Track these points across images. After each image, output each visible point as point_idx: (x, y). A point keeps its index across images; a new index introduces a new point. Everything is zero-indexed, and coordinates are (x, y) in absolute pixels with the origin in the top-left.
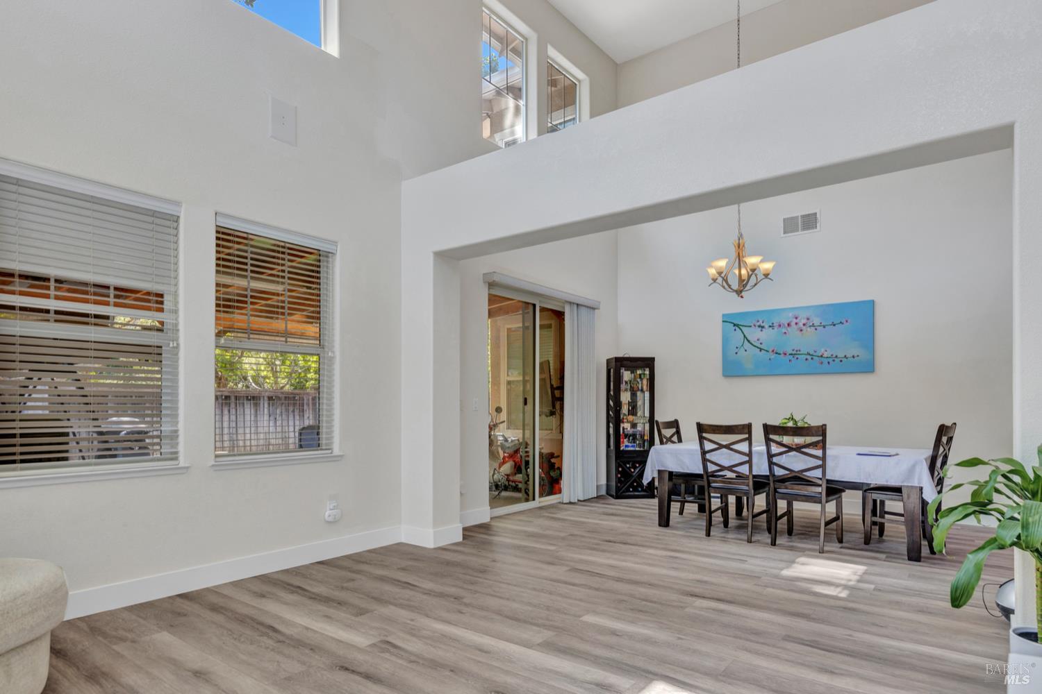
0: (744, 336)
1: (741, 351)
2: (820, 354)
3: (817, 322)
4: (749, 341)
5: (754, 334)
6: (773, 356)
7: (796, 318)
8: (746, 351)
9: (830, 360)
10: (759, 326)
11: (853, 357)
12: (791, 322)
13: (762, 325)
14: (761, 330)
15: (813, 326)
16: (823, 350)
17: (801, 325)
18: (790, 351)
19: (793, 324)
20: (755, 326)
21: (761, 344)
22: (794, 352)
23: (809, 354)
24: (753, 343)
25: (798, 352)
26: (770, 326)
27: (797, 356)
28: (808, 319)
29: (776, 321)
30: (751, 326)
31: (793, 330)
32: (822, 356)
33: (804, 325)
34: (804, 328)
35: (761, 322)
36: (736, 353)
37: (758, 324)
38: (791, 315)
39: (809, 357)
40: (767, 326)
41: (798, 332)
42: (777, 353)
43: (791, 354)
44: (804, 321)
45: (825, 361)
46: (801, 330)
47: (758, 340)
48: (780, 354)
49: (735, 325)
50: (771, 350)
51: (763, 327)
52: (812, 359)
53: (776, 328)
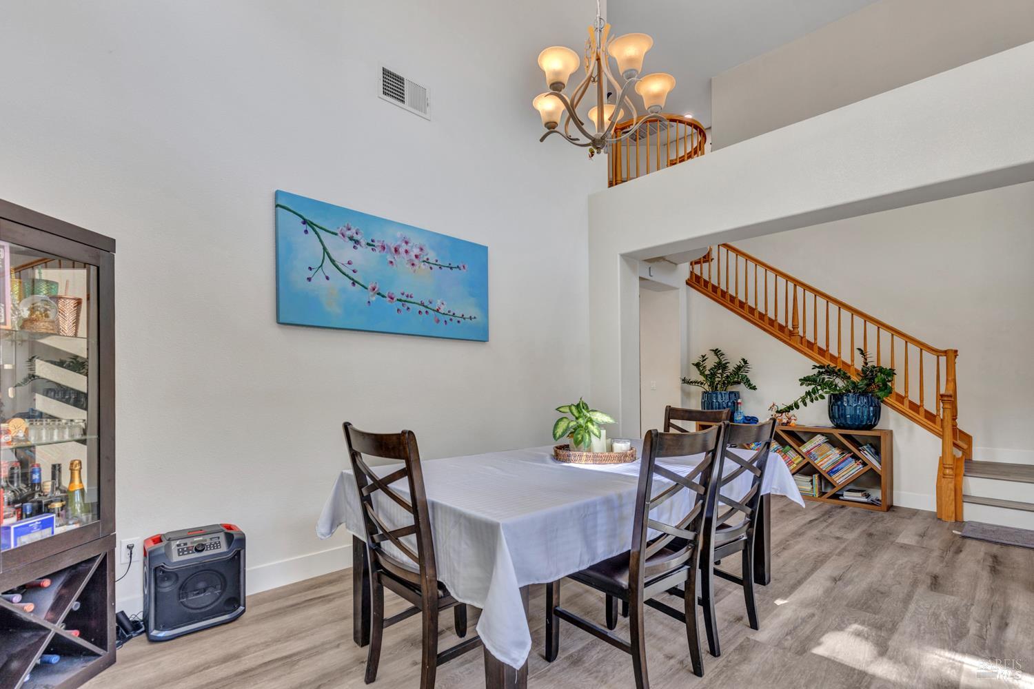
0: (325, 249)
1: (319, 279)
2: (436, 308)
3: (432, 256)
4: (332, 261)
5: (343, 252)
6: (374, 298)
7: (407, 243)
8: (327, 278)
9: (447, 318)
10: (351, 238)
11: (471, 318)
12: (399, 246)
13: (356, 237)
14: (354, 247)
15: (427, 261)
16: (439, 302)
17: (412, 255)
18: (398, 296)
19: (402, 250)
20: (343, 235)
21: (354, 271)
22: (404, 298)
23: (422, 304)
24: (340, 266)
25: (409, 299)
26: (368, 244)
27: (408, 304)
28: (421, 249)
29: (378, 238)
30: (336, 234)
31: (402, 260)
32: (438, 311)
33: (417, 256)
34: (416, 261)
35: (353, 231)
36: (309, 279)
37: (348, 233)
38: (399, 234)
39: (423, 309)
40: (363, 242)
41: (409, 266)
42: (379, 294)
43: (400, 300)
44: (416, 251)
45: (442, 318)
46: (413, 265)
47: (349, 263)
48: (383, 296)
49: (305, 222)
50: (370, 287)
51: (357, 242)
52: (427, 312)
53: (378, 250)
